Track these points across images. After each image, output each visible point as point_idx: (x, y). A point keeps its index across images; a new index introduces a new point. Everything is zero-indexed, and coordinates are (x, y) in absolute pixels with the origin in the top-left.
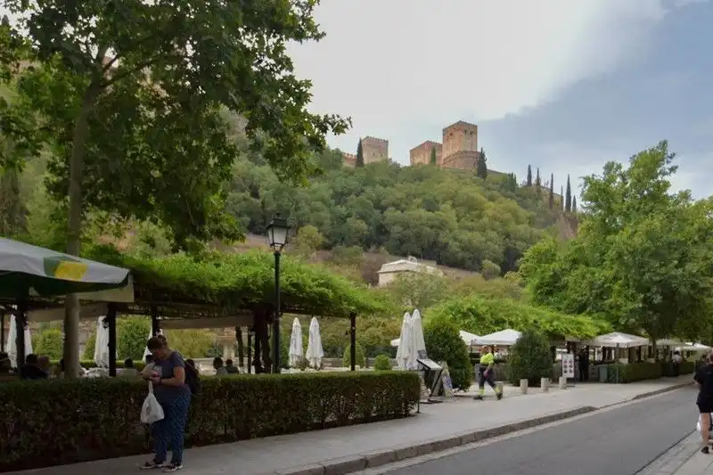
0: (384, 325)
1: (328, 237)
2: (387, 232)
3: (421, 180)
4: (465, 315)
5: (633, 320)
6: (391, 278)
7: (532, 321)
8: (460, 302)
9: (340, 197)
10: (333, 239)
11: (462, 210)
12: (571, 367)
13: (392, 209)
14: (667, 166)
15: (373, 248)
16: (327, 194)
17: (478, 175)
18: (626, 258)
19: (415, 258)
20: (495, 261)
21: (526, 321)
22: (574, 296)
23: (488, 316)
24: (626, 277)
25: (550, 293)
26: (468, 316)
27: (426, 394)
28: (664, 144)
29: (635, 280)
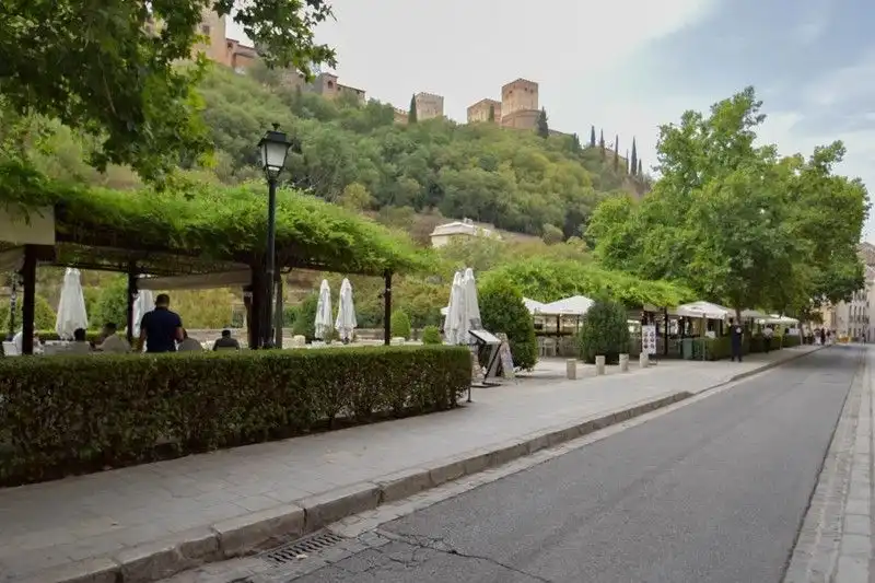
0: (435, 292)
1: (377, 197)
2: (441, 193)
3: (478, 138)
4: (527, 280)
5: (720, 287)
6: (445, 241)
7: (604, 287)
8: (522, 264)
9: (391, 154)
10: (383, 198)
11: (522, 171)
12: (652, 341)
13: (447, 168)
14: (753, 116)
15: (425, 209)
16: (376, 150)
17: (539, 135)
18: (711, 216)
19: (470, 220)
20: (557, 225)
21: (599, 287)
22: (652, 259)
23: (554, 281)
24: (711, 237)
25: (622, 256)
26: (531, 281)
27: (481, 376)
28: (750, 90)
29: (721, 241)
